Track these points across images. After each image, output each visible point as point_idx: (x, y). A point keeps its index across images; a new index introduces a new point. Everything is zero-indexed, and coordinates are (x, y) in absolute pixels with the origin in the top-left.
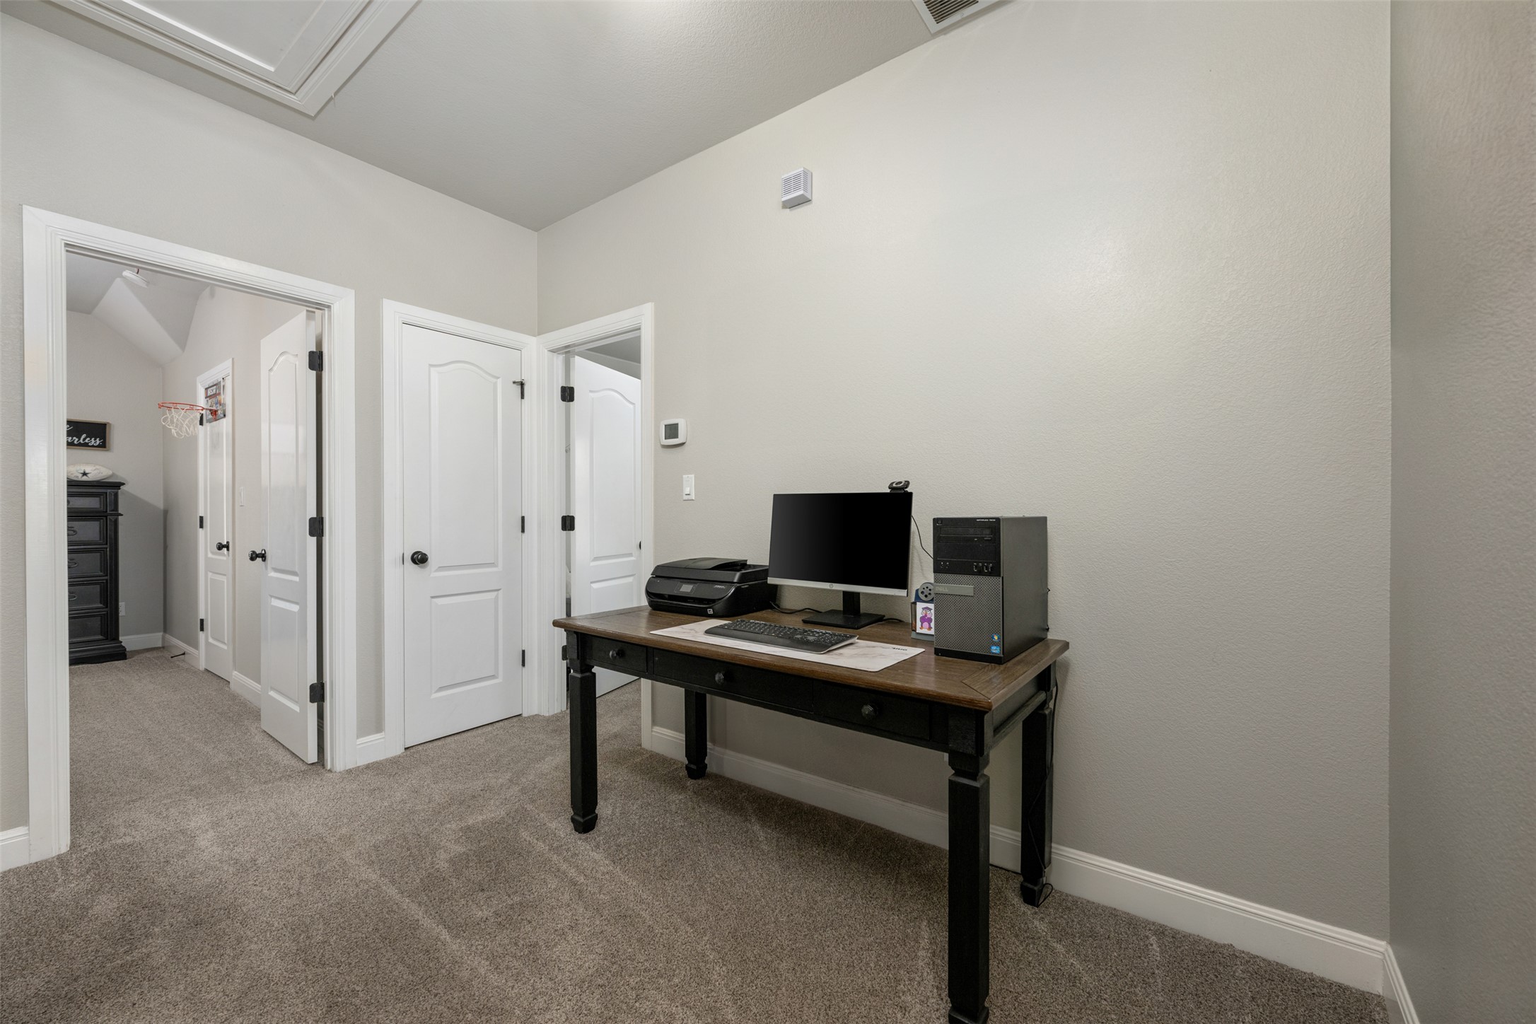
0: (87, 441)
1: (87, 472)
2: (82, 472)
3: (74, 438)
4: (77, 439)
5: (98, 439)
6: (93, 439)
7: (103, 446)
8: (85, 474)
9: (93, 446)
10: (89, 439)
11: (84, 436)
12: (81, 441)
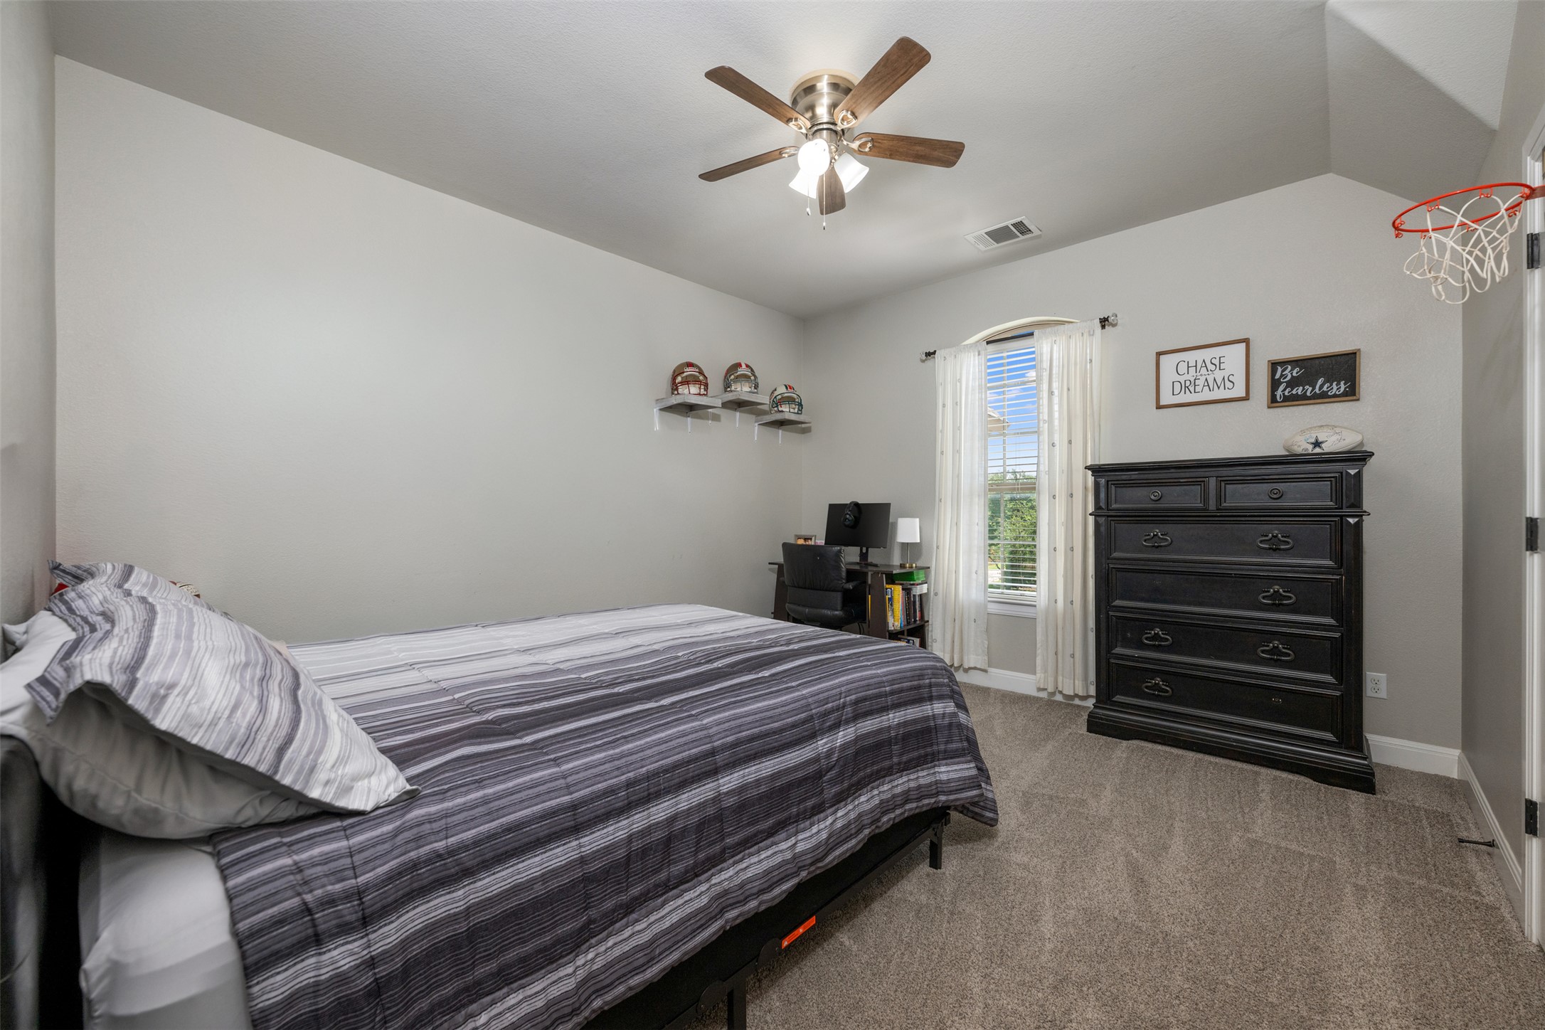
0: (1325, 389)
1: (1320, 440)
2: (1313, 441)
3: (1307, 387)
4: (1311, 389)
5: (1342, 383)
6: (1335, 384)
7: (1352, 393)
8: (1317, 444)
9: (1335, 396)
10: (1328, 384)
11: (1320, 382)
12: (1317, 390)
